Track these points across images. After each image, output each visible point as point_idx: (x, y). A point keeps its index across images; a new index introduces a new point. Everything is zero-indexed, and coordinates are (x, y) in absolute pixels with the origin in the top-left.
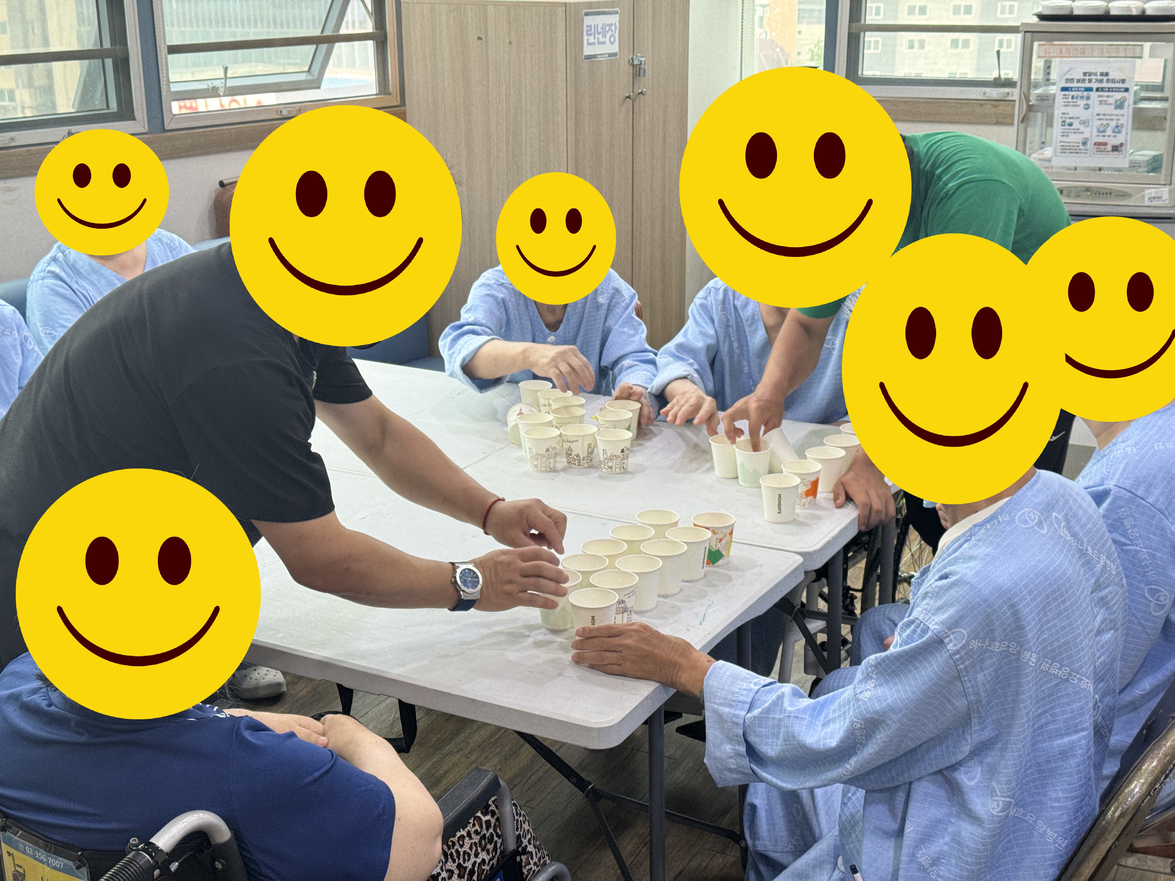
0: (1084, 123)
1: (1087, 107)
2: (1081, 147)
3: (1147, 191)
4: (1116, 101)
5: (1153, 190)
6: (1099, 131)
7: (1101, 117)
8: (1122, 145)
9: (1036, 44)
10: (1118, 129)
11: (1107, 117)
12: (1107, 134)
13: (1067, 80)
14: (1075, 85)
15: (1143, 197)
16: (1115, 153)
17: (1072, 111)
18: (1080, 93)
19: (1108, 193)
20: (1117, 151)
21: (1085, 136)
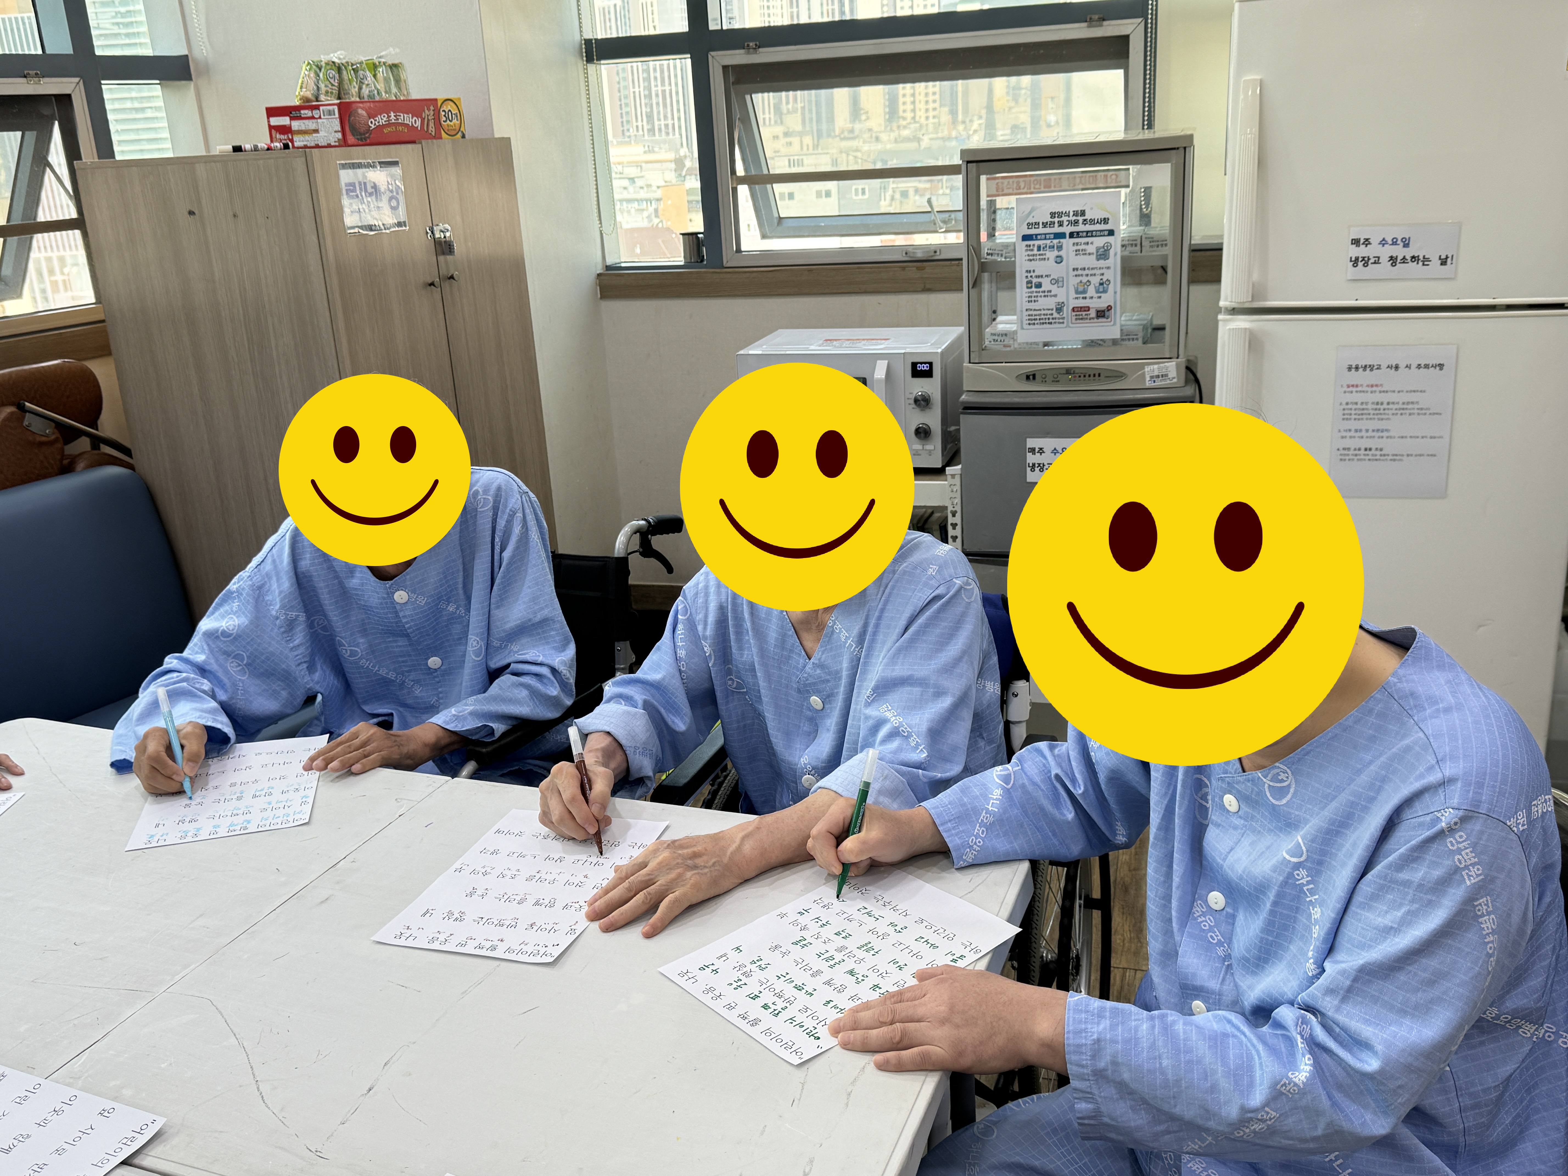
0: (1055, 282)
2: (1056, 315)
3: (1147, 369)
4: (1098, 249)
5: (1156, 366)
6: (1077, 292)
7: (1080, 272)
8: (1109, 308)
9: (983, 178)
10: (1103, 287)
11: (1087, 272)
12: (1088, 295)
13: (1029, 224)
14: (1041, 230)
15: (1143, 376)
16: (1101, 320)
17: (1040, 268)
18: (1048, 242)
19: (1096, 375)
20: (1104, 316)
21: (1060, 299)
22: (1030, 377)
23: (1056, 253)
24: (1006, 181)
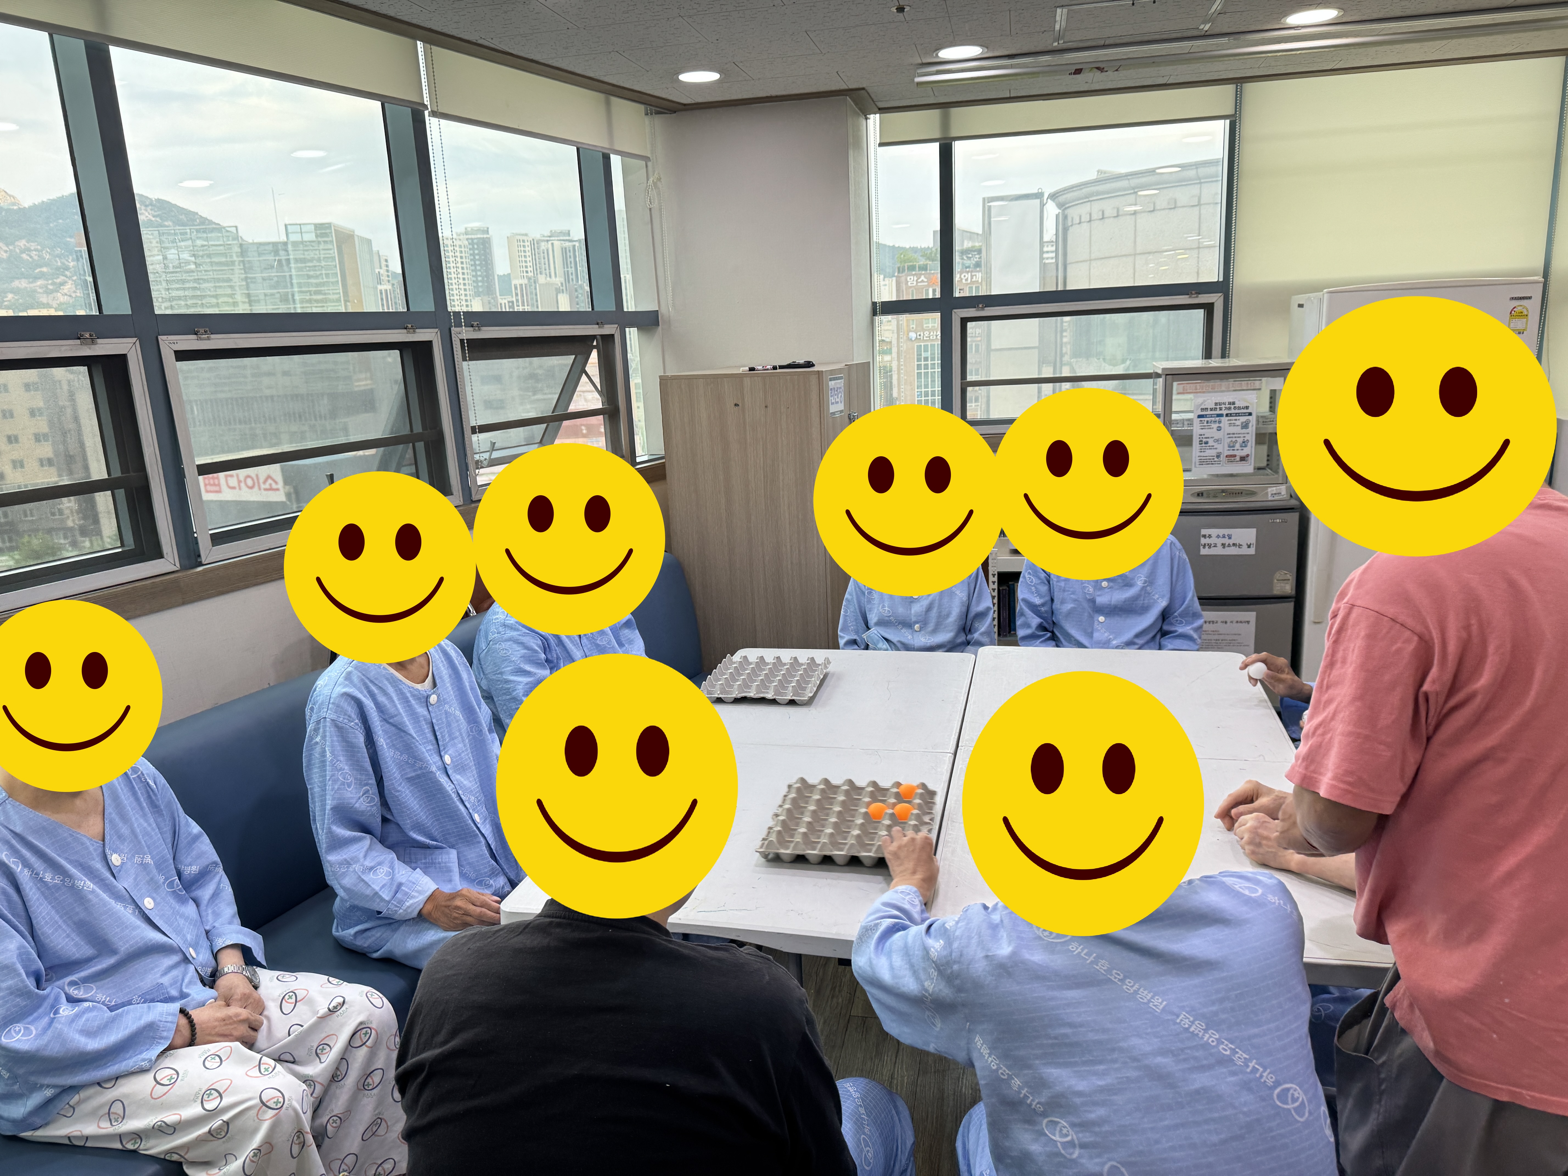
0: (1217, 441)
1: (1219, 429)
2: (1216, 459)
3: (1269, 490)
4: (1242, 423)
5: (1274, 488)
6: (1229, 446)
7: (1231, 436)
8: (1248, 456)
9: (1175, 384)
10: (1244, 444)
11: (1235, 435)
12: (1235, 448)
13: (1202, 409)
14: (1209, 412)
15: (1267, 493)
16: (1242, 462)
17: (1207, 433)
18: (1213, 419)
19: (1240, 493)
20: (1244, 460)
21: (1218, 451)
22: (1200, 494)
23: (1218, 425)
24: (1188, 385)
